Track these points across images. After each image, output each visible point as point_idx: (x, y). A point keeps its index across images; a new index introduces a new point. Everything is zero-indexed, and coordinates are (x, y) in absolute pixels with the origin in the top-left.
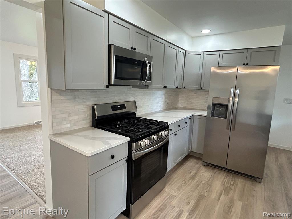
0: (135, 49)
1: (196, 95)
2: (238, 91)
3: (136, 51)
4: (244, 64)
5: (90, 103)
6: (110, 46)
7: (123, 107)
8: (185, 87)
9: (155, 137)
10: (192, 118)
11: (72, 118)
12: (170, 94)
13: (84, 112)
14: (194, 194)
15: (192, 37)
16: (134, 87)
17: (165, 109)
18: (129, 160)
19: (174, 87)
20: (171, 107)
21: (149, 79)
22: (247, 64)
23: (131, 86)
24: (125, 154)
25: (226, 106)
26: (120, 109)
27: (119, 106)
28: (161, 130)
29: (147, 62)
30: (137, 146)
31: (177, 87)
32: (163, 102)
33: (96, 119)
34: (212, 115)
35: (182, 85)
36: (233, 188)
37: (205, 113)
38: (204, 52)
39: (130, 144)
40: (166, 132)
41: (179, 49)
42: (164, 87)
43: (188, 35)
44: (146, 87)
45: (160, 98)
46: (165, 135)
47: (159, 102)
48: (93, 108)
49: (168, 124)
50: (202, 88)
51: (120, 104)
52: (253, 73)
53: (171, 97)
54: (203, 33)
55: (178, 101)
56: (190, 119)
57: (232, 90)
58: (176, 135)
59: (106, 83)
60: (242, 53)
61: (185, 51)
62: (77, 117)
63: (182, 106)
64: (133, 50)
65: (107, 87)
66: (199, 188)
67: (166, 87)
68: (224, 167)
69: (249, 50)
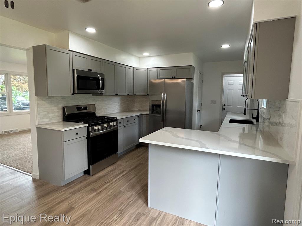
0: (91, 70)
2: (165, 95)
3: (92, 71)
4: (173, 77)
5: (61, 106)
6: (73, 70)
7: (85, 108)
8: (135, 94)
9: (106, 125)
10: (140, 116)
11: (50, 115)
12: (126, 100)
13: (57, 111)
14: (136, 163)
15: (139, 57)
16: (94, 94)
17: (122, 111)
18: (88, 137)
19: (126, 95)
20: (128, 110)
21: (102, 89)
22: (175, 77)
23: (91, 94)
24: (86, 134)
25: (160, 106)
26: (83, 110)
27: (82, 108)
28: (111, 122)
29: (100, 78)
30: (92, 129)
31: (128, 94)
32: (119, 106)
33: (66, 115)
34: (152, 113)
35: (133, 93)
37: (148, 113)
38: (148, 68)
39: (88, 127)
40: (115, 123)
41: (128, 67)
42: (116, 94)
43: (135, 56)
44: (101, 94)
45: (116, 103)
46: (114, 125)
47: (116, 106)
48: (63, 109)
49: (116, 118)
51: (83, 106)
52: (173, 83)
53: (127, 102)
55: (134, 106)
56: (138, 117)
57: (162, 95)
58: (125, 127)
59: (72, 92)
60: (171, 70)
61: (134, 67)
62: (53, 115)
63: (137, 109)
64: (90, 71)
65: (73, 94)
66: (140, 160)
67: (118, 94)
69: (175, 67)
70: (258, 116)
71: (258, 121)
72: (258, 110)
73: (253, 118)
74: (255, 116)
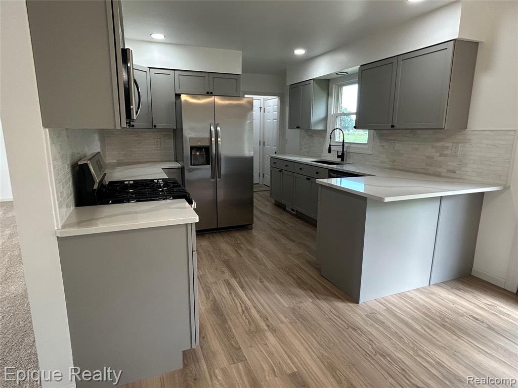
1: (137, 138)
4: (208, 93)
22: (211, 93)
33: (95, 187)
36: (239, 242)
38: (150, 68)
50: (155, 126)
54: (153, 38)
60: (203, 78)
68: (214, 227)
69: (210, 74)
70: (343, 154)
71: (342, 160)
72: (343, 145)
73: (338, 157)
74: (340, 154)
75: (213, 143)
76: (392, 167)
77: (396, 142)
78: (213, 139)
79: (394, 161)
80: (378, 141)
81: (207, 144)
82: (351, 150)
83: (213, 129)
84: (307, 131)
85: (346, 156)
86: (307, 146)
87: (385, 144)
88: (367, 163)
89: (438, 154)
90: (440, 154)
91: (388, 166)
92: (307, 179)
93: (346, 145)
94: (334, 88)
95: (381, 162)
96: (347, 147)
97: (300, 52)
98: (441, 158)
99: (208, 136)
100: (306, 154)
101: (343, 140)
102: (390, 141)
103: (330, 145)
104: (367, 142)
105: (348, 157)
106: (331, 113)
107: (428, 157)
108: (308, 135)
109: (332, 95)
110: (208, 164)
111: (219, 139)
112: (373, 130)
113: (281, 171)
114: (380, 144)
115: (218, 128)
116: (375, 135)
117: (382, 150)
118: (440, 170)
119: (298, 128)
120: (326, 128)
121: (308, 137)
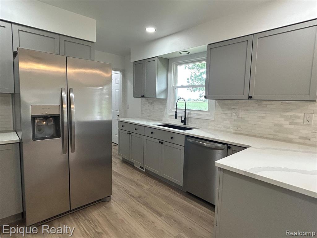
60: (52, 39)
69: (60, 36)
70: (185, 119)
71: (185, 124)
72: (185, 112)
73: (182, 121)
74: (183, 119)
75: (65, 110)
76: (237, 132)
77: (240, 110)
78: (65, 106)
79: (238, 127)
80: (220, 109)
81: (56, 112)
82: (192, 116)
83: (64, 95)
84: (147, 100)
85: (188, 120)
86: (149, 111)
87: (229, 112)
88: (210, 127)
89: (288, 123)
90: (290, 122)
91: (232, 130)
92: (160, 142)
93: (187, 112)
94: (173, 65)
95: (225, 127)
96: (188, 113)
97: (150, 30)
98: (292, 127)
99: (58, 102)
100: (148, 118)
101: (185, 108)
102: (233, 110)
103: (176, 112)
104: (207, 110)
105: (189, 122)
106: (171, 85)
107: (276, 125)
108: (149, 103)
109: (171, 71)
110: (58, 136)
111: (72, 106)
112: (215, 100)
113: (130, 134)
114: (223, 112)
115: (72, 95)
116: (217, 104)
117: (225, 117)
118: (290, 136)
119: (143, 96)
120: (167, 98)
121: (149, 104)
